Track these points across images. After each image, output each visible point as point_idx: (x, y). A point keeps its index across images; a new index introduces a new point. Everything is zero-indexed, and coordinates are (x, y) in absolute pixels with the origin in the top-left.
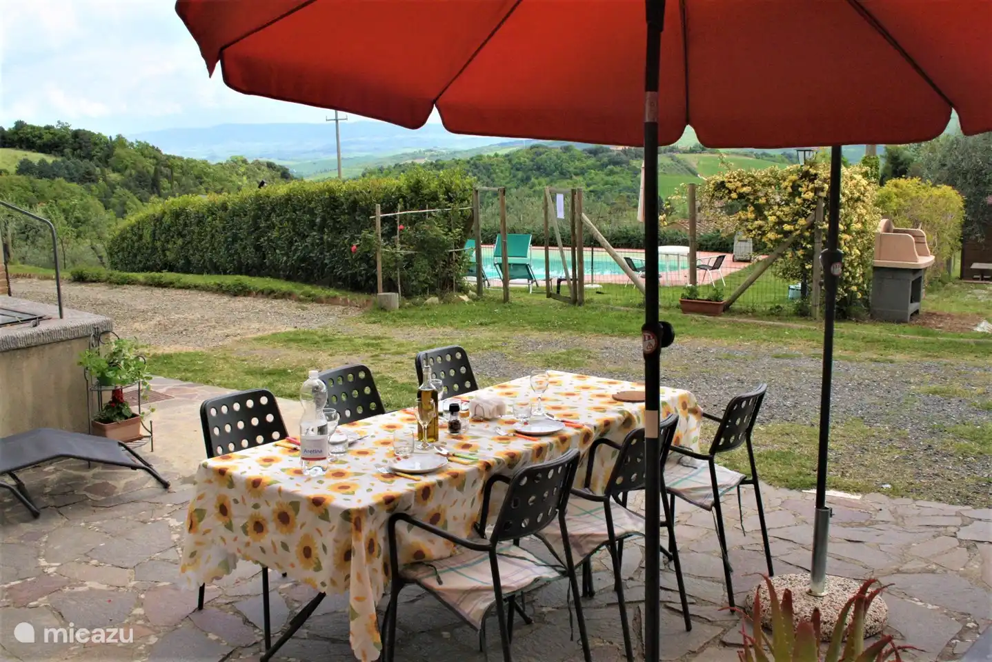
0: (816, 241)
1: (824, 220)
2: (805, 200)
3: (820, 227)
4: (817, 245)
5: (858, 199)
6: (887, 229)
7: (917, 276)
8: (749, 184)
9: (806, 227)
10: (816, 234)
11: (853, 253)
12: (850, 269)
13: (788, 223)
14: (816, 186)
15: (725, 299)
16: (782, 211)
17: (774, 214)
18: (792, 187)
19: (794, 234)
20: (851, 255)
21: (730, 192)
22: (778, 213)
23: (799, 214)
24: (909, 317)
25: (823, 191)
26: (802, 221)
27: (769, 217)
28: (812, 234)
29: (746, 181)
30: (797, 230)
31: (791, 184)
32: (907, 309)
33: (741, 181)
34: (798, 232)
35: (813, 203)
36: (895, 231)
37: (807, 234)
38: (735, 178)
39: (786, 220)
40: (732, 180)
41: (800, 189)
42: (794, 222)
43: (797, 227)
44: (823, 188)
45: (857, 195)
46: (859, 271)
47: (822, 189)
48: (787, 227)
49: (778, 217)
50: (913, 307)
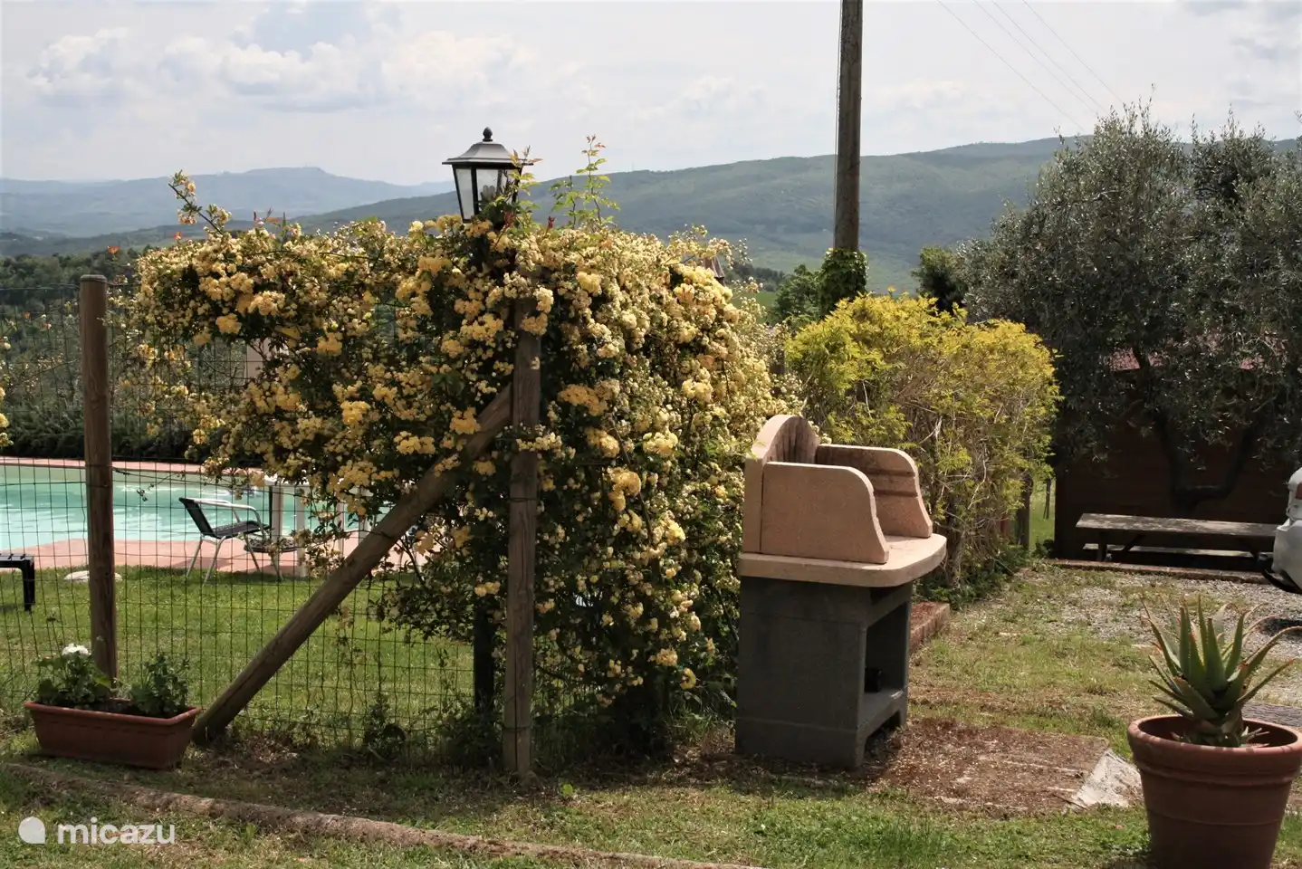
0: (517, 491)
1: (545, 420)
2: (474, 344)
3: (522, 445)
4: (518, 509)
5: (695, 348)
6: (792, 444)
7: (888, 607)
8: (281, 284)
9: (480, 443)
10: (515, 469)
11: (658, 532)
12: (649, 590)
13: (416, 428)
14: (512, 294)
15: (201, 699)
16: (393, 383)
17: (364, 394)
18: (430, 296)
19: (439, 467)
20: (650, 540)
21: (216, 310)
22: (380, 391)
23: (455, 395)
24: (860, 751)
25: (536, 314)
26: (465, 423)
27: (345, 405)
28: (503, 468)
29: (268, 271)
30: (448, 453)
31: (426, 286)
32: (853, 724)
33: (253, 270)
34: (450, 462)
35: (498, 356)
36: (824, 456)
37: (485, 468)
38: (229, 257)
39: (405, 415)
40: (219, 267)
41: (459, 305)
42: (438, 426)
43: (447, 443)
44: (534, 301)
45: (688, 331)
46: (685, 596)
47: (531, 306)
48: (407, 444)
49: (381, 405)
50: (871, 711)
